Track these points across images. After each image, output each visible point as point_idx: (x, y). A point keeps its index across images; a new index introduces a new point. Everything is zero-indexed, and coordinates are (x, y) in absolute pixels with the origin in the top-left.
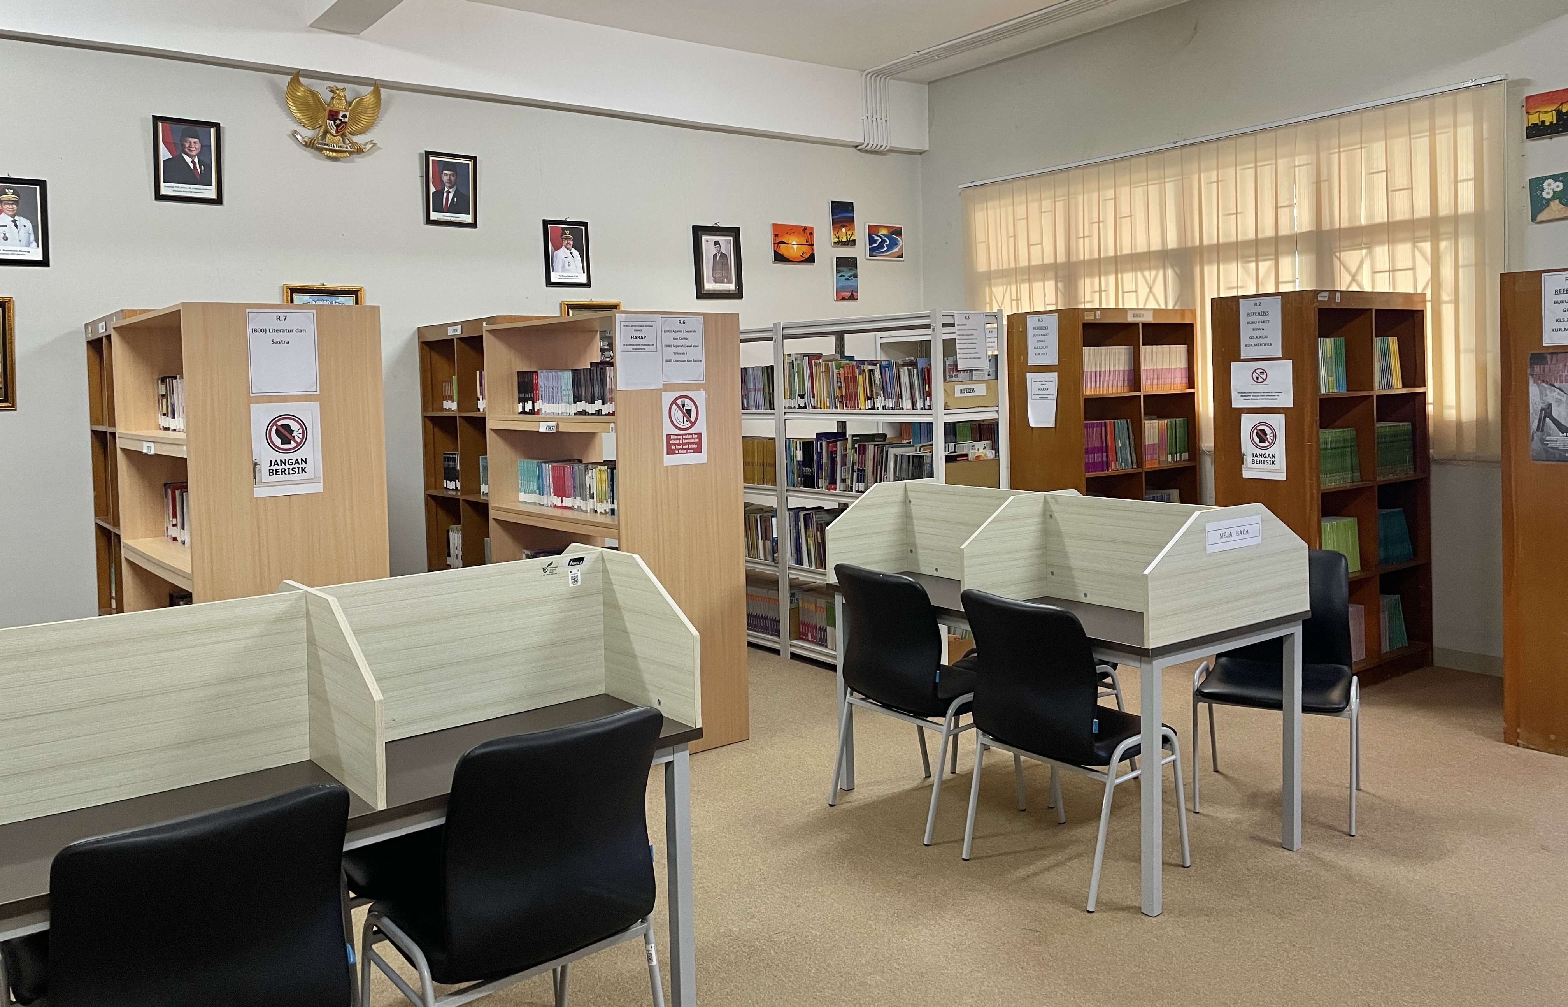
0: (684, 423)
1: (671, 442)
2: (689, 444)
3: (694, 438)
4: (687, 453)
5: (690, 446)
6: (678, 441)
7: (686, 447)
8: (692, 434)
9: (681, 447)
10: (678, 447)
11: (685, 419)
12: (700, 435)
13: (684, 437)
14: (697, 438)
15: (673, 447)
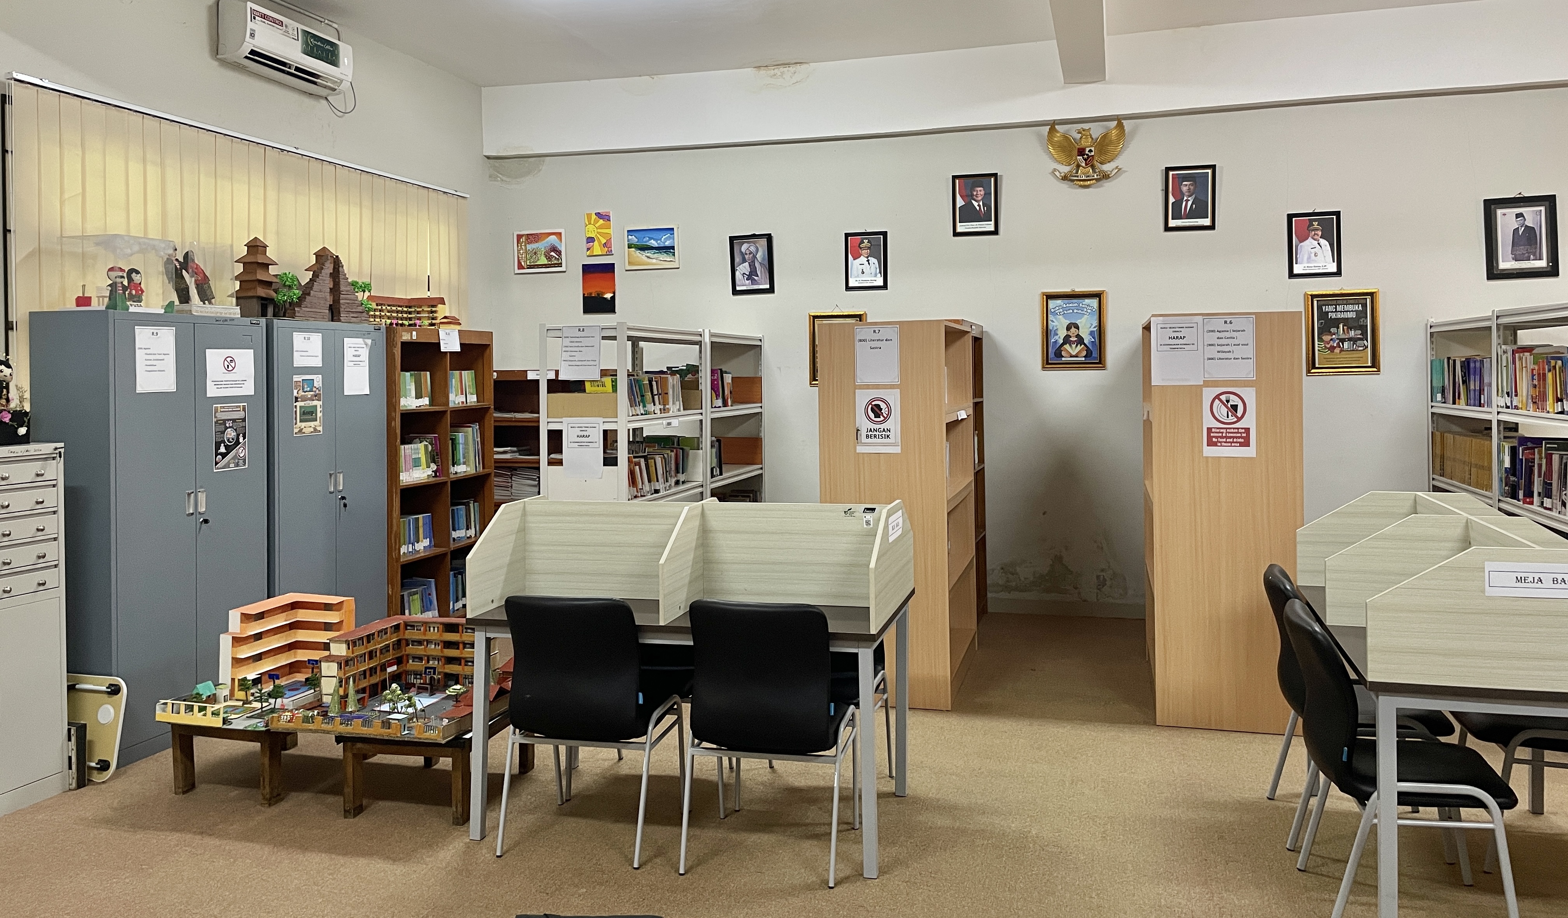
0: (1228, 417)
1: (1212, 435)
2: (1233, 437)
3: (1241, 433)
4: (1231, 446)
5: (1235, 440)
6: (1220, 435)
7: (1231, 440)
8: (1238, 429)
9: (1224, 440)
10: (1220, 440)
11: (1230, 413)
12: (1247, 430)
13: (1228, 430)
14: (1244, 433)
15: (1214, 440)
